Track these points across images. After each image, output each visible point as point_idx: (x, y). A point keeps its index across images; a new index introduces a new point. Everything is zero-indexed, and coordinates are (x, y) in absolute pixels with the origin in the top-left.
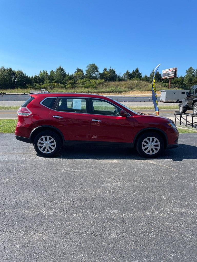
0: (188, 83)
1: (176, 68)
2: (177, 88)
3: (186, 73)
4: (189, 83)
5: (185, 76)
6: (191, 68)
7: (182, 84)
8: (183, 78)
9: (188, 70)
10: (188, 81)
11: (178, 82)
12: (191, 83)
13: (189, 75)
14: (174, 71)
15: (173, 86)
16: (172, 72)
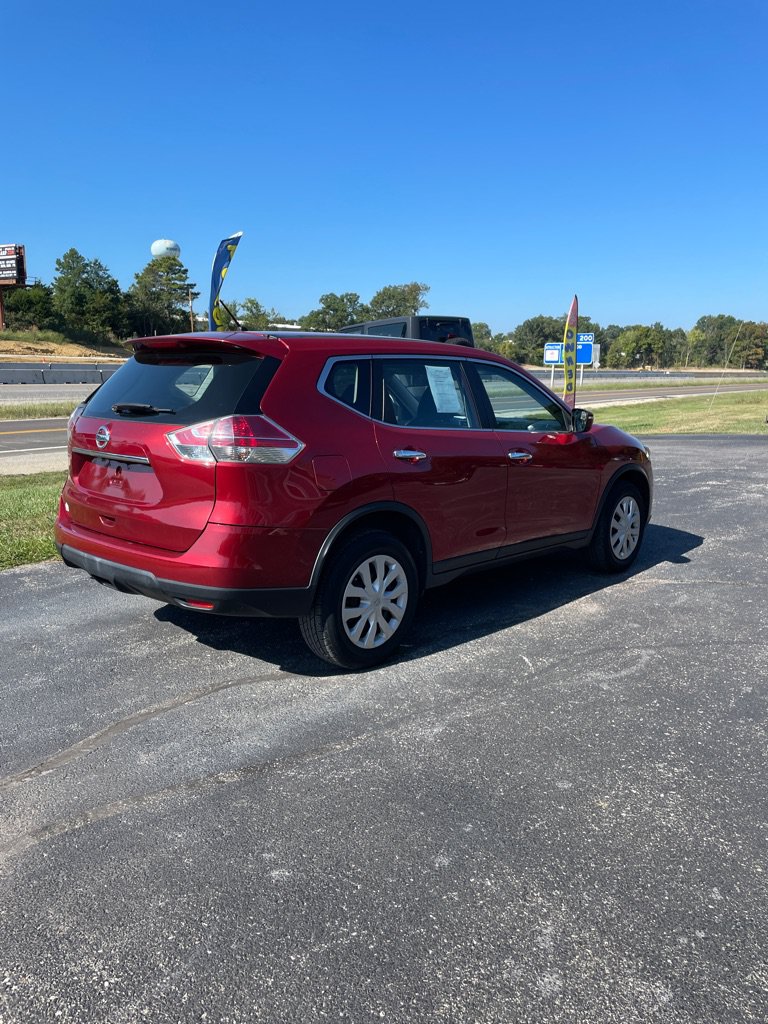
0: (72, 311)
1: (20, 248)
2: (35, 328)
3: (57, 269)
4: (78, 313)
5: (54, 281)
6: (73, 255)
7: (48, 314)
8: (48, 292)
9: (62, 260)
10: (72, 303)
11: (30, 303)
12: (83, 313)
13: (70, 281)
14: (15, 256)
15: (17, 320)
16: (5, 260)
